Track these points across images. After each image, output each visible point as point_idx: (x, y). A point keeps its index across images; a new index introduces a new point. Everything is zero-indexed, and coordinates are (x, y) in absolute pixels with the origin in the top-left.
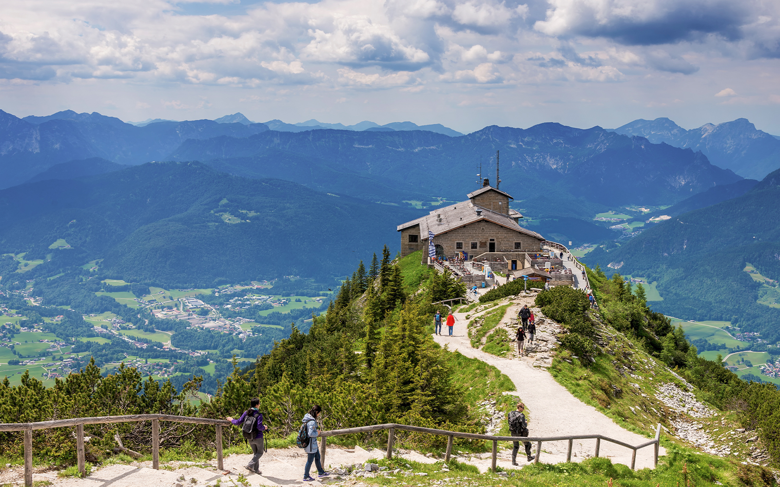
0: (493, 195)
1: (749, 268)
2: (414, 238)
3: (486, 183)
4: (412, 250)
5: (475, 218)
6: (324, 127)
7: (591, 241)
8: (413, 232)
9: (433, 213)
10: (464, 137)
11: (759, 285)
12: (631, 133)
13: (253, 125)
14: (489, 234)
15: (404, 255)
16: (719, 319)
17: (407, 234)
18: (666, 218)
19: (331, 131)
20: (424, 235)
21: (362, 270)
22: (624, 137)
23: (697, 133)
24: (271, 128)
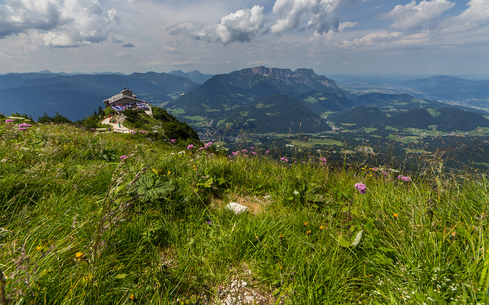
0: (127, 91)
1: (202, 104)
2: (108, 104)
3: (125, 89)
4: (108, 106)
5: (123, 97)
6: (81, 74)
7: (167, 101)
8: (108, 102)
9: (113, 97)
10: (128, 76)
11: (205, 107)
12: (172, 74)
13: (53, 74)
14: (127, 101)
15: (106, 108)
16: (198, 115)
17: (106, 103)
18: (184, 94)
19: (84, 75)
20: (110, 103)
21: (95, 113)
22: (171, 75)
23: (187, 74)
24: (61, 75)
